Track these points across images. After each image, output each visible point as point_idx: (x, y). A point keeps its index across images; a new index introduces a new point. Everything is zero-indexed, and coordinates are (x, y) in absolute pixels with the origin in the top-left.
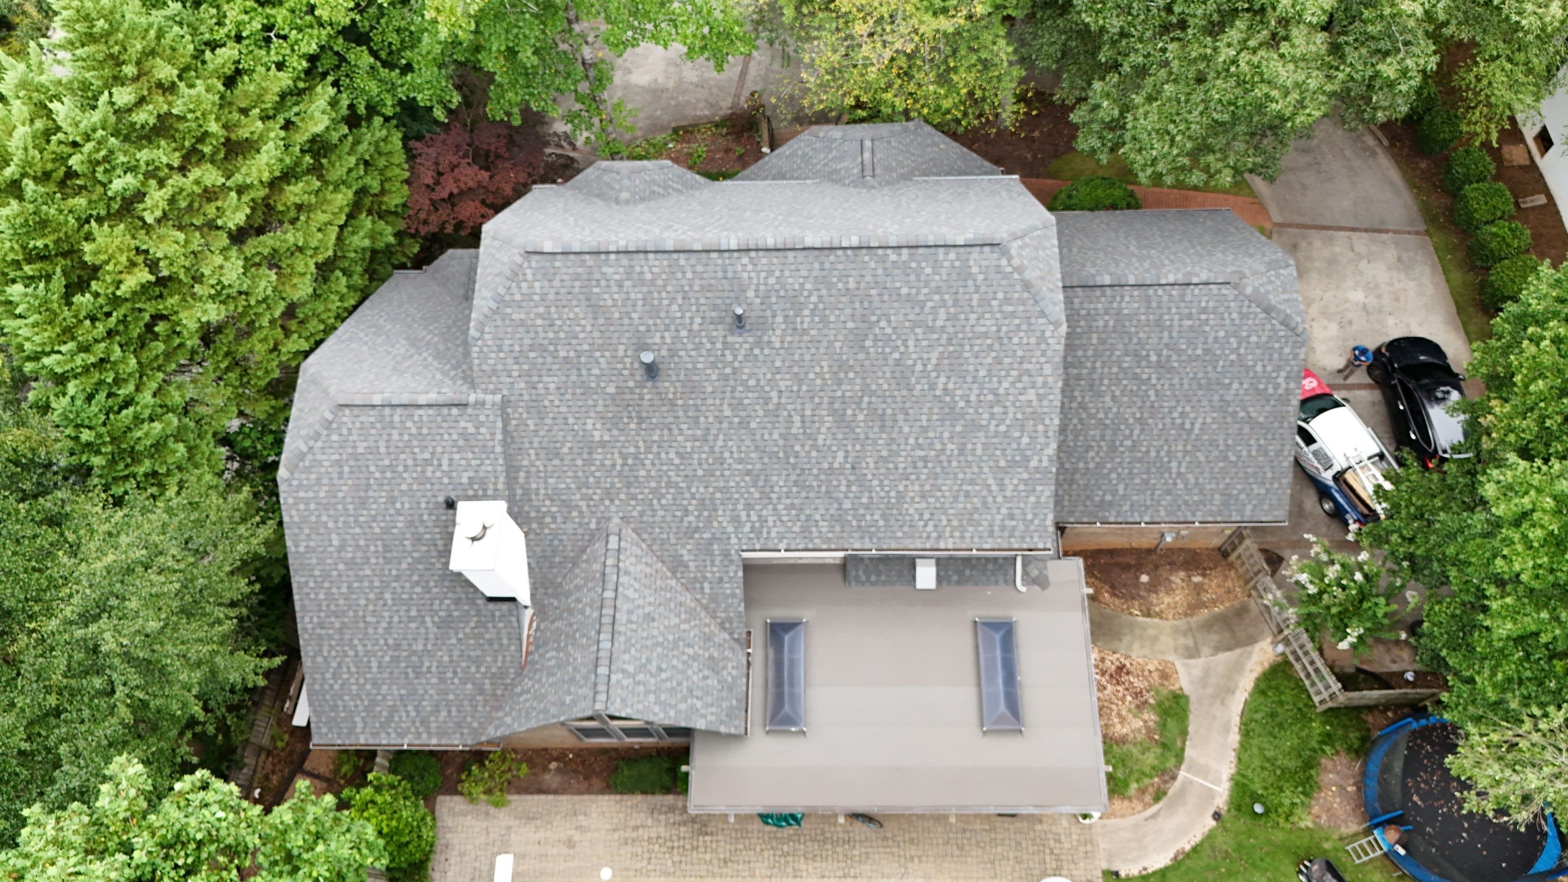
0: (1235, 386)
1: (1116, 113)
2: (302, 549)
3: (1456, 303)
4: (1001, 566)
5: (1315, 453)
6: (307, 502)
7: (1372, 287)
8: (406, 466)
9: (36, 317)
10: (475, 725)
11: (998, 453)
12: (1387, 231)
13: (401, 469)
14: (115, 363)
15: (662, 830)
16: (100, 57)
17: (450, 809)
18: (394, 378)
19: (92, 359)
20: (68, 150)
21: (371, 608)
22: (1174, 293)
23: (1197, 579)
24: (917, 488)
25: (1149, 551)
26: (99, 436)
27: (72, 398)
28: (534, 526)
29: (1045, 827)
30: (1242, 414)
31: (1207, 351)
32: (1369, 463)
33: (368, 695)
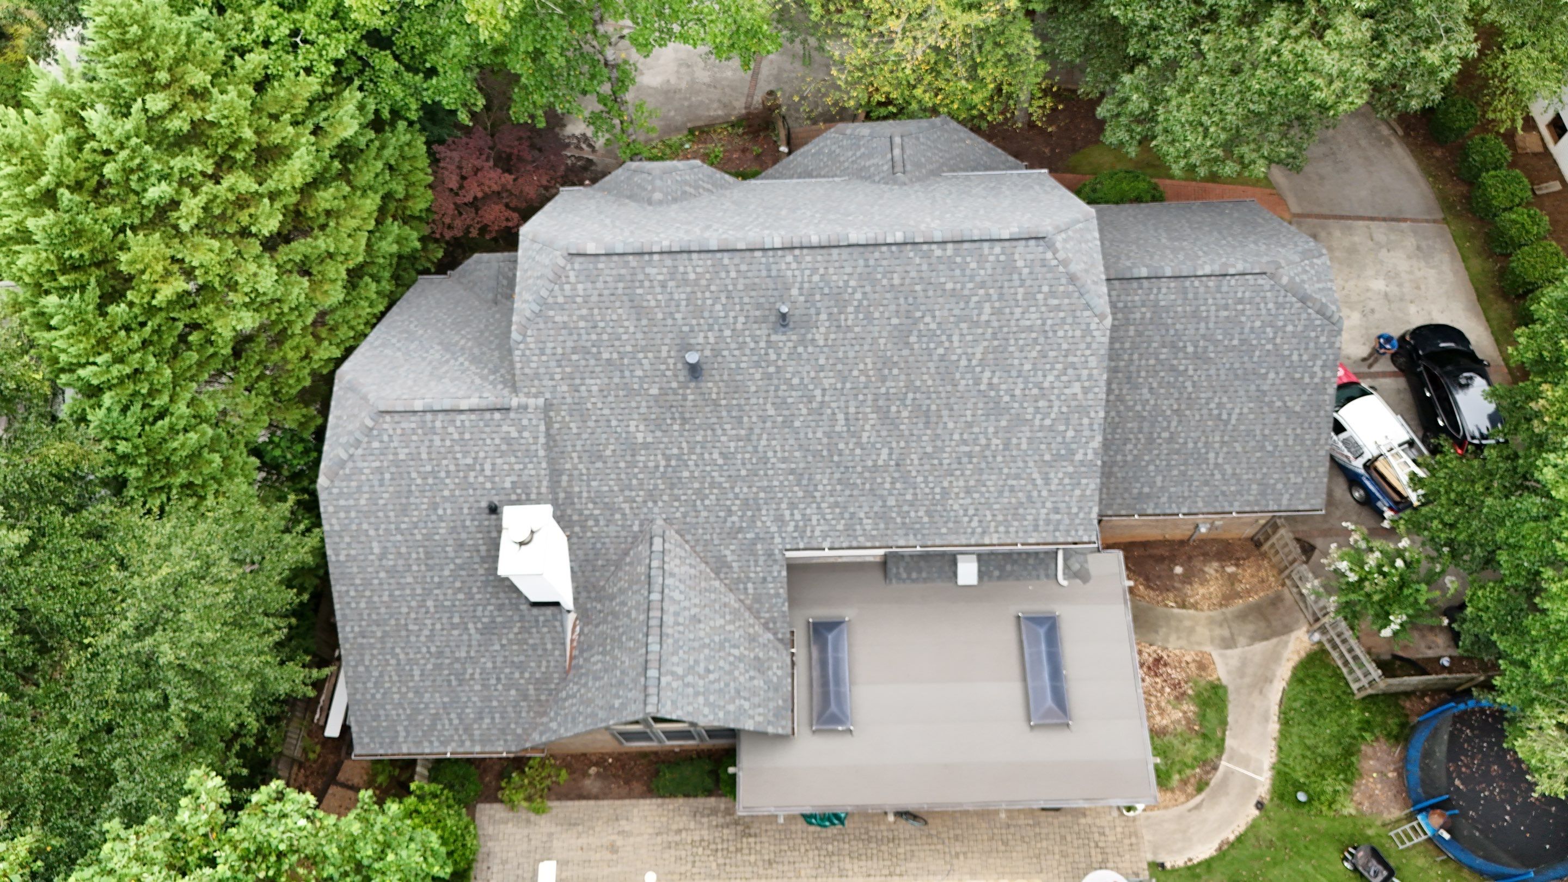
0: (1272, 375)
1: (1146, 105)
2: (342, 558)
3: (1477, 290)
4: (1042, 561)
5: (1345, 442)
6: (347, 510)
7: (1391, 276)
8: (448, 472)
9: (71, 328)
10: (519, 731)
11: (1043, 447)
12: (1405, 220)
13: (443, 474)
14: (149, 374)
15: (705, 833)
16: (133, 63)
17: (490, 817)
18: (433, 384)
19: (128, 370)
20: (100, 158)
21: (413, 615)
22: (1211, 284)
23: (1231, 569)
24: (961, 483)
25: (1182, 543)
26: (136, 447)
27: (109, 409)
28: (577, 529)
29: (1089, 820)
30: (1279, 404)
31: (1243, 342)
32: (1399, 450)
33: (411, 703)
